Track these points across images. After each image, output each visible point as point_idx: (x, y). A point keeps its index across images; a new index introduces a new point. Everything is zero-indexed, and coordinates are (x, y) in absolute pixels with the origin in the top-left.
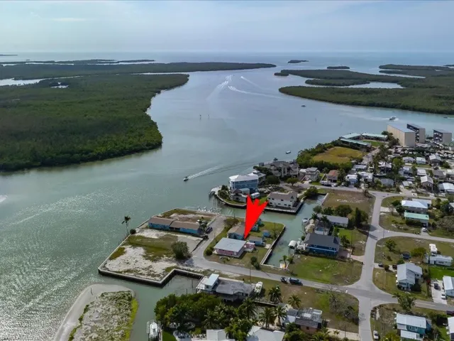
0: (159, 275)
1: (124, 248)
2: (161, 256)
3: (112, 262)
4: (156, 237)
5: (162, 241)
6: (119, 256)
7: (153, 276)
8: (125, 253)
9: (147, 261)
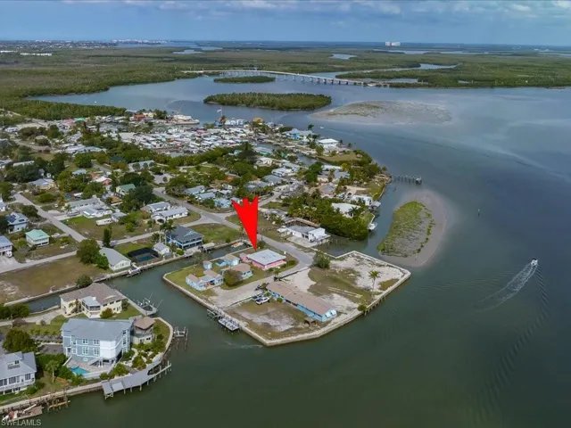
0: (353, 256)
1: (380, 289)
2: (342, 273)
3: (396, 277)
4: (335, 295)
5: (331, 289)
6: (388, 281)
7: (358, 257)
8: (380, 284)
9: (359, 270)
